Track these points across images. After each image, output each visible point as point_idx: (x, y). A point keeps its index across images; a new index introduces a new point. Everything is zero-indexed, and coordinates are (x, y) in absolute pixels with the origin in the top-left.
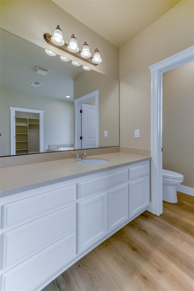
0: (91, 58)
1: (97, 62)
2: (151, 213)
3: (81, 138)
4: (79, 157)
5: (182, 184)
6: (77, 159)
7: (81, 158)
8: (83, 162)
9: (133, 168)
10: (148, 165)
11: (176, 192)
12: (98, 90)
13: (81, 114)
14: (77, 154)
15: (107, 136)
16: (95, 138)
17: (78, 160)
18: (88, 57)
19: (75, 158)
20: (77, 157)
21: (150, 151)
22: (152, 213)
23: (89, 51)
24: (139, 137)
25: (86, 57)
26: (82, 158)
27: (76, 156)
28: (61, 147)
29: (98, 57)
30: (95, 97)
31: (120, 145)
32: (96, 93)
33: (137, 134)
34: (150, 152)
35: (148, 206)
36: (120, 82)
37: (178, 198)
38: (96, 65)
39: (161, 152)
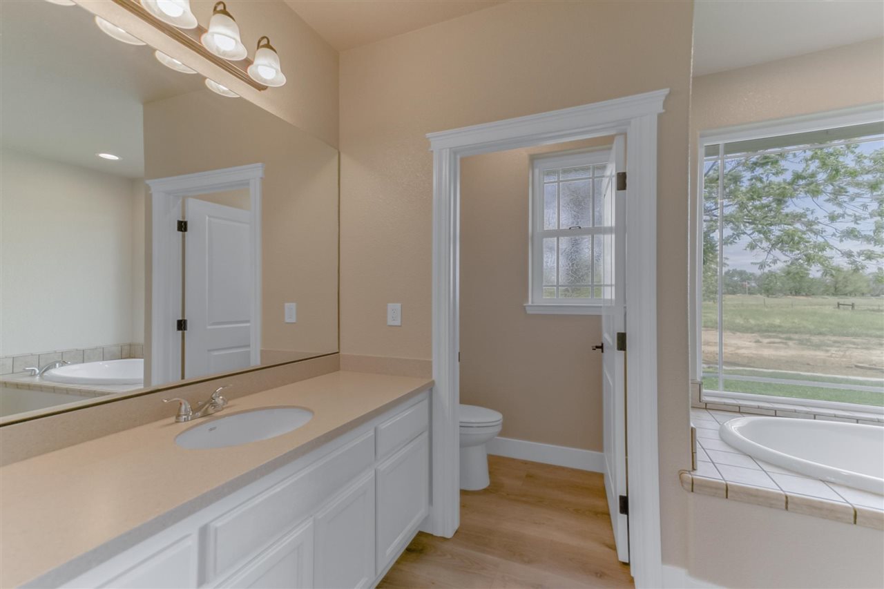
0: (248, 62)
1: (265, 81)
2: (432, 535)
3: (182, 325)
4: (195, 410)
5: (501, 434)
6: (185, 420)
7: (199, 414)
8: (211, 430)
9: (386, 424)
10: (426, 402)
11: (486, 456)
12: (259, 164)
13: (184, 237)
14: (183, 401)
15: (294, 320)
16: (248, 321)
17: (190, 423)
18: (233, 56)
19: (173, 419)
20: (183, 412)
21: (430, 363)
22: (435, 534)
23: (239, 40)
24: (400, 324)
25: (224, 55)
26: (205, 415)
27: (180, 410)
28: (64, 363)
29: (272, 67)
30: (248, 184)
31: (341, 350)
32: (253, 173)
33: (394, 313)
34: (431, 367)
35: (426, 519)
36: (342, 156)
37: (490, 473)
38: (261, 88)
39: (458, 364)
